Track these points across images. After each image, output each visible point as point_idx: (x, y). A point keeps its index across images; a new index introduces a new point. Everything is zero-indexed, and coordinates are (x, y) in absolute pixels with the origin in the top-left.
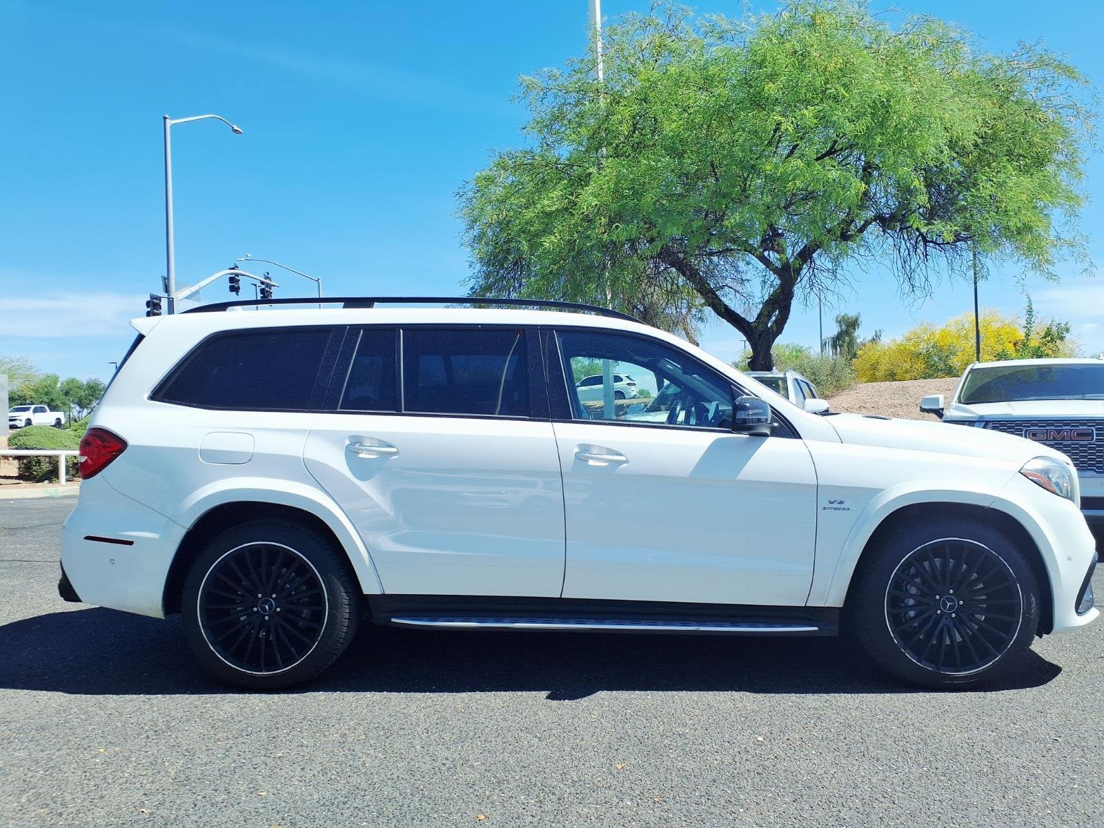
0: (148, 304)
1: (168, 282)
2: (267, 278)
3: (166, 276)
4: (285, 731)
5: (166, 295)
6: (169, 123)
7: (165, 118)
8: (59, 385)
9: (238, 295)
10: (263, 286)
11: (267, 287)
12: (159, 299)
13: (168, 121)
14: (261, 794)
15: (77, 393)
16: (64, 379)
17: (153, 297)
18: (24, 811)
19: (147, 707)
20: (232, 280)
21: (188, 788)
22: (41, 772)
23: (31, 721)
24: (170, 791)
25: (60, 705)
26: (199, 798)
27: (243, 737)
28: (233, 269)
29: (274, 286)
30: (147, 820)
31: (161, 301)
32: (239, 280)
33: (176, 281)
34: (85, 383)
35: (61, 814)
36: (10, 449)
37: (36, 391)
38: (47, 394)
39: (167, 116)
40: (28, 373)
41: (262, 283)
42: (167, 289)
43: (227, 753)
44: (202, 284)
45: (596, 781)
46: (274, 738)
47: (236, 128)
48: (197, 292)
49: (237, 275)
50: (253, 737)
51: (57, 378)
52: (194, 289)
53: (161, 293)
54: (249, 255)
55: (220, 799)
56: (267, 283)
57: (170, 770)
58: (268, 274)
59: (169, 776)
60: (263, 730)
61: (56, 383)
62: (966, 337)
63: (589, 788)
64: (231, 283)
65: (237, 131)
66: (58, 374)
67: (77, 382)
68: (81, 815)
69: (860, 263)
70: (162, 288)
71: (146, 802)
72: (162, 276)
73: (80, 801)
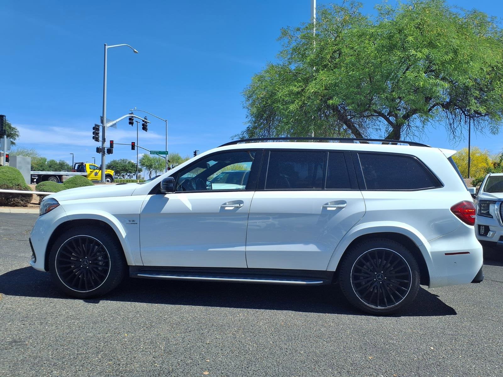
0: (94, 128)
1: (103, 119)
2: (145, 119)
3: (102, 116)
4: (206, 331)
5: (102, 125)
6: (107, 47)
7: (105, 45)
8: (46, 163)
9: (132, 126)
10: (144, 123)
11: (145, 123)
12: (99, 126)
13: (106, 46)
14: (207, 361)
15: (55, 166)
16: (49, 160)
17: (96, 125)
18: (102, 362)
19: (138, 316)
20: (130, 119)
21: (172, 355)
22: (102, 344)
23: (89, 319)
24: (165, 357)
25: (99, 312)
26: (179, 361)
27: (188, 332)
28: (131, 114)
29: (148, 122)
30: (160, 370)
31: (99, 127)
32: (133, 119)
33: (106, 119)
34: (58, 162)
35: (119, 364)
36: (36, 191)
37: (37, 164)
38: (41, 166)
39: (106, 44)
40: (35, 156)
41: (143, 121)
42: (102, 122)
43: (184, 340)
44: (118, 120)
45: (361, 364)
46: (202, 334)
47: (135, 50)
48: (115, 124)
49: (133, 117)
50: (192, 333)
51: (46, 160)
52: (114, 122)
53: (99, 124)
54: (135, 108)
55: (189, 362)
56: (145, 121)
57: (161, 346)
58: (146, 117)
59: (162, 350)
60: (196, 330)
61: (45, 161)
62: (463, 159)
63: (360, 367)
64: (129, 120)
65: (136, 52)
66: (46, 158)
67: (55, 161)
68: (129, 366)
69: (432, 124)
70: (100, 121)
71: (156, 361)
72: (101, 116)
73: (125, 359)
